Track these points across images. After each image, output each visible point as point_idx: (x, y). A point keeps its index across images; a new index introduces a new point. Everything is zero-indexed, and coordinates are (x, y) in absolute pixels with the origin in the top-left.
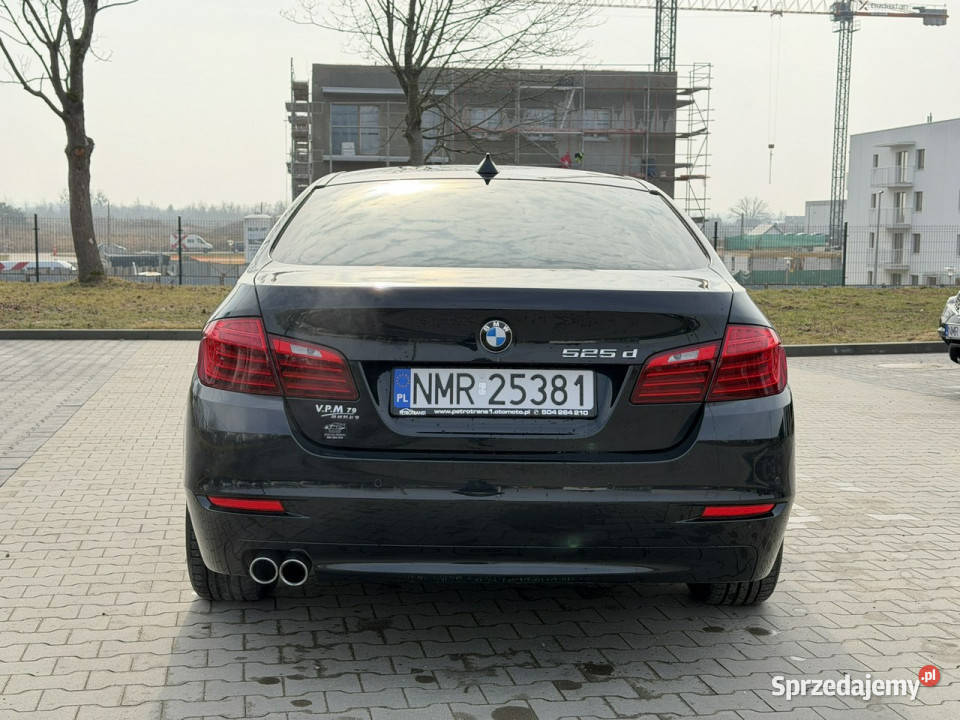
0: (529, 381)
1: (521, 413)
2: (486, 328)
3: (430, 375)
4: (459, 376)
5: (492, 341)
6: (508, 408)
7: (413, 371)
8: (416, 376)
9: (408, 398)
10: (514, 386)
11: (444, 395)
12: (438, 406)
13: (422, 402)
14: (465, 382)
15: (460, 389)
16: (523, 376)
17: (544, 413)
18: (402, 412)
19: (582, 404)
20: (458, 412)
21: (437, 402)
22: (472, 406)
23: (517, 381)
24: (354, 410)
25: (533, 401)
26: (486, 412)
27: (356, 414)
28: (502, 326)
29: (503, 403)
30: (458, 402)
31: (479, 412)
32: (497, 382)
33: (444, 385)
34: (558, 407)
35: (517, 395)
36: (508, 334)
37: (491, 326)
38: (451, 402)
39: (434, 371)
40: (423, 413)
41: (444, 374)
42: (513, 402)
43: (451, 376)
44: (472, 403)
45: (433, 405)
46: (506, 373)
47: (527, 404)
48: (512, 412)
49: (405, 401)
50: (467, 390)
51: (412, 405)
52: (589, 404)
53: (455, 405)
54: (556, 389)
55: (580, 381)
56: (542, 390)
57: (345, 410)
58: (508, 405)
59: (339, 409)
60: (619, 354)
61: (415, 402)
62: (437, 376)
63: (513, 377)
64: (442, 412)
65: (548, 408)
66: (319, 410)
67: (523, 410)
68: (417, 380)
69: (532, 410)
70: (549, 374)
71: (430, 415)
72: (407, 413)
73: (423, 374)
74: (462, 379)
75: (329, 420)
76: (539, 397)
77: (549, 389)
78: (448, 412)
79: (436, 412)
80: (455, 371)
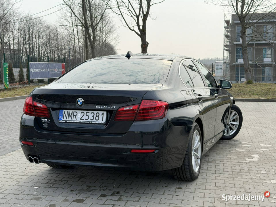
0: (90, 114)
1: (87, 122)
2: (78, 100)
3: (68, 112)
4: (74, 112)
5: (79, 103)
6: (85, 121)
7: (64, 111)
8: (64, 112)
9: (62, 118)
10: (86, 115)
11: (70, 117)
12: (69, 120)
13: (65, 119)
14: (75, 114)
15: (74, 116)
16: (89, 113)
17: (93, 122)
18: (60, 121)
19: (103, 120)
20: (72, 121)
21: (68, 119)
22: (76, 120)
23: (88, 114)
24: (49, 120)
25: (91, 119)
26: (79, 122)
27: (49, 121)
28: (81, 99)
29: (83, 119)
30: (73, 119)
31: (77, 122)
32: (83, 114)
33: (70, 114)
34: (96, 121)
35: (87, 117)
36: (83, 101)
37: (79, 99)
38: (71, 119)
39: (68, 111)
40: (65, 121)
41: (71, 111)
42: (86, 119)
43: (72, 112)
44: (76, 119)
45: (67, 120)
46: (85, 112)
47: (89, 120)
48: (85, 122)
49: (61, 118)
50: (75, 116)
51: (63, 120)
52: (105, 120)
53: (72, 120)
54: (97, 116)
55: (103, 114)
56: (93, 116)
57: (47, 120)
58: (85, 120)
59: (46, 120)
60: (110, 107)
61: (63, 119)
62: (69, 112)
63: (87, 113)
64: (69, 121)
65: (94, 121)
66: (42, 120)
67: (88, 121)
68: (64, 113)
69: (90, 122)
70: (95, 112)
71: (66, 122)
72: (61, 121)
73: (66, 111)
74: (75, 113)
75: (44, 123)
76: (92, 118)
77: (95, 116)
78: (70, 121)
79: (68, 121)
80: (73, 111)
